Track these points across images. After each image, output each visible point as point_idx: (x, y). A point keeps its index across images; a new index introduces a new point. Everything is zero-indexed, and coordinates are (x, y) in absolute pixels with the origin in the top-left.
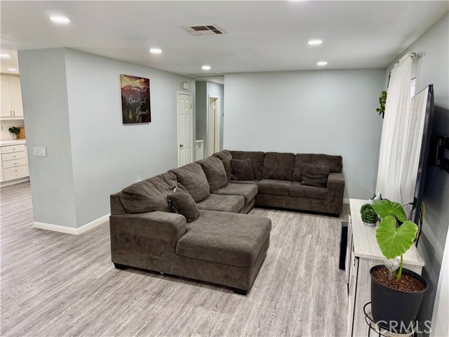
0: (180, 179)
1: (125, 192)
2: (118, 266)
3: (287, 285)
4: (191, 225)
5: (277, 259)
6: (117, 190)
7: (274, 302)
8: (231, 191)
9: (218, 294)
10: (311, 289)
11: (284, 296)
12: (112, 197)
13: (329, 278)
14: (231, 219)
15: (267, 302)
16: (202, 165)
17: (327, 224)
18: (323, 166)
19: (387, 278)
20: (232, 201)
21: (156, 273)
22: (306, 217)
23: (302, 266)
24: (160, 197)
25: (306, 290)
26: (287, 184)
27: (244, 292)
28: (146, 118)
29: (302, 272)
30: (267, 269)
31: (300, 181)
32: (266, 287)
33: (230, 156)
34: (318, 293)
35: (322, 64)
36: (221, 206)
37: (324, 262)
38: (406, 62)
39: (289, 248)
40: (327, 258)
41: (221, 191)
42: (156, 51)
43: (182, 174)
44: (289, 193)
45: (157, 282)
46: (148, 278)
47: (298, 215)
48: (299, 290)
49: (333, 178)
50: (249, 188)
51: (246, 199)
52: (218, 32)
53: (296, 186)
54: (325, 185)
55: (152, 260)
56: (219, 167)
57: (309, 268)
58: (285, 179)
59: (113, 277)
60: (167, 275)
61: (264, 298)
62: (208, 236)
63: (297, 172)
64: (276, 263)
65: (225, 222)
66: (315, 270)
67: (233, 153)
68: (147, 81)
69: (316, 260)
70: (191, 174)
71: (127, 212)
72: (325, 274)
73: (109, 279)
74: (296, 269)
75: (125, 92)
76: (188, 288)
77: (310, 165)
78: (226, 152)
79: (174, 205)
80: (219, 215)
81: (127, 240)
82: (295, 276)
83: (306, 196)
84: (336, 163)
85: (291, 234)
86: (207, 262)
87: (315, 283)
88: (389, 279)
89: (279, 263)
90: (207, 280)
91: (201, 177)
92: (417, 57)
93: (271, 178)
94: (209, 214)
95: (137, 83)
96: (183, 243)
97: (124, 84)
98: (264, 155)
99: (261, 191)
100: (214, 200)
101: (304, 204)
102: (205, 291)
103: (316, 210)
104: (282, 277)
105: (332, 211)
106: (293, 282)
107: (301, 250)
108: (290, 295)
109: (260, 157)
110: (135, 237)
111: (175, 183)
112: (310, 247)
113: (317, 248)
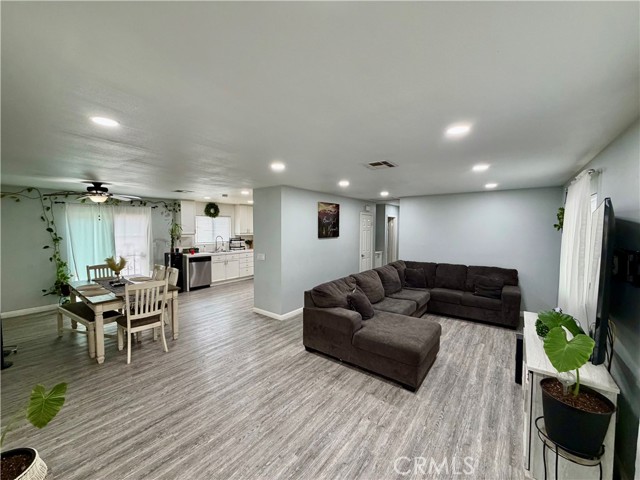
0: (358, 283)
1: (314, 290)
2: (307, 349)
3: (456, 390)
4: (366, 322)
5: (447, 363)
6: (310, 288)
7: (442, 404)
8: (405, 296)
9: (388, 387)
10: (482, 398)
11: (452, 400)
12: (306, 293)
13: (504, 390)
14: (403, 321)
15: (435, 403)
16: (379, 273)
17: (502, 336)
18: (497, 278)
19: (561, 393)
20: (404, 305)
21: (336, 360)
22: (479, 327)
23: (473, 373)
24: (342, 296)
25: (477, 398)
26: (460, 294)
27: (413, 389)
28: (336, 234)
29: (473, 380)
30: (436, 371)
31: (472, 291)
32: (434, 388)
33: (405, 267)
34: (490, 404)
35: (491, 186)
36: (395, 308)
37: (498, 374)
38: (584, 179)
39: (460, 354)
40: (501, 369)
41: (394, 295)
42: (344, 184)
43: (361, 278)
44: (461, 302)
45: (337, 367)
46: (330, 363)
47: (471, 324)
48: (469, 397)
49: (507, 290)
50: (421, 295)
51: (418, 305)
52: (391, 166)
53: (469, 296)
54: (499, 297)
55: (333, 347)
56: (394, 275)
57: (480, 376)
58: (457, 289)
59: (303, 357)
60: (345, 363)
61: (432, 399)
62: (380, 333)
63: (469, 283)
64: (445, 367)
65: (397, 322)
66: (487, 380)
67: (407, 263)
68: (337, 206)
69: (489, 370)
70: (368, 279)
71: (315, 305)
72: (499, 386)
73: (300, 359)
74: (467, 375)
75: (321, 215)
76: (362, 377)
77: (484, 277)
78: (400, 262)
79: (352, 303)
80: (392, 316)
81: (315, 328)
82: (465, 382)
83: (480, 306)
84: (511, 276)
85: (463, 341)
86: (379, 356)
87: (487, 394)
89: (448, 367)
90: (378, 372)
91: (378, 282)
92: (596, 174)
93: (444, 287)
94: (383, 315)
95: (330, 208)
96: (358, 337)
97: (321, 209)
98: (437, 266)
99: (433, 298)
100: (388, 303)
101: (476, 314)
102: (376, 382)
103: (490, 320)
104: (451, 381)
105: (509, 323)
106: (463, 388)
107: (473, 358)
108: (459, 400)
109: (433, 267)
110: (321, 327)
111: (354, 285)
112: (483, 355)
113: (491, 358)
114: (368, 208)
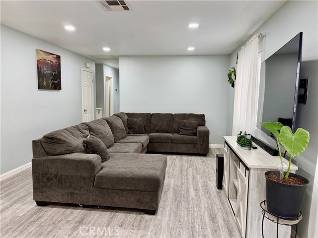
0: (90, 129)
1: (46, 137)
2: (40, 204)
3: (184, 204)
4: (105, 164)
5: (172, 187)
6: (39, 136)
7: (178, 217)
8: (130, 140)
9: (132, 217)
10: (202, 205)
11: (184, 212)
12: (34, 142)
13: (213, 196)
14: (137, 157)
15: (172, 218)
16: (107, 121)
17: (200, 161)
18: (193, 121)
19: (278, 179)
20: (135, 146)
21: (75, 206)
22: (185, 157)
23: (191, 190)
24: (77, 141)
25: (198, 205)
26: (170, 135)
27: (153, 212)
28: (57, 86)
29: (192, 194)
30: (166, 194)
31: (178, 132)
32: (169, 207)
33: (127, 116)
34: (208, 207)
35: (191, 49)
36: (126, 149)
37: (206, 186)
38: (255, 40)
39: (178, 178)
40: (207, 182)
41: (122, 141)
42: (70, 28)
43: (93, 126)
44: (172, 141)
45: (78, 213)
46: (69, 211)
47: (179, 157)
48: (194, 206)
49: (200, 128)
50: (144, 139)
51: (143, 145)
52: (126, 8)
53: (176, 136)
54: (195, 134)
55: (72, 194)
56: (119, 123)
57: (196, 190)
58: (168, 132)
59: (35, 213)
60: (85, 207)
61: (170, 215)
63: (175, 127)
64: (172, 189)
65: (132, 159)
66: (201, 192)
67: (128, 114)
68: (58, 57)
69: (200, 185)
70: (99, 127)
71: (48, 154)
72: (209, 193)
73: (32, 215)
74: (188, 191)
75: (40, 64)
76: (106, 215)
77: (185, 121)
78: (122, 113)
80: (126, 156)
81: (49, 179)
82: (188, 197)
83: (184, 142)
84: (201, 119)
85: (177, 169)
86: (123, 190)
87: (204, 201)
88: (281, 179)
89: (174, 189)
90: (122, 206)
91: (107, 129)
93: (157, 132)
94: (117, 156)
95: (50, 58)
97: (40, 57)
98: (152, 115)
99: (151, 141)
100: (118, 147)
101: (182, 148)
102: (120, 216)
103: (191, 152)
104: (179, 199)
105: (202, 152)
106: (188, 201)
107: (188, 179)
108: (188, 210)
109: (149, 117)
110: (56, 176)
111: (87, 132)
112: (193, 176)
113: (198, 176)
114: (88, 65)
